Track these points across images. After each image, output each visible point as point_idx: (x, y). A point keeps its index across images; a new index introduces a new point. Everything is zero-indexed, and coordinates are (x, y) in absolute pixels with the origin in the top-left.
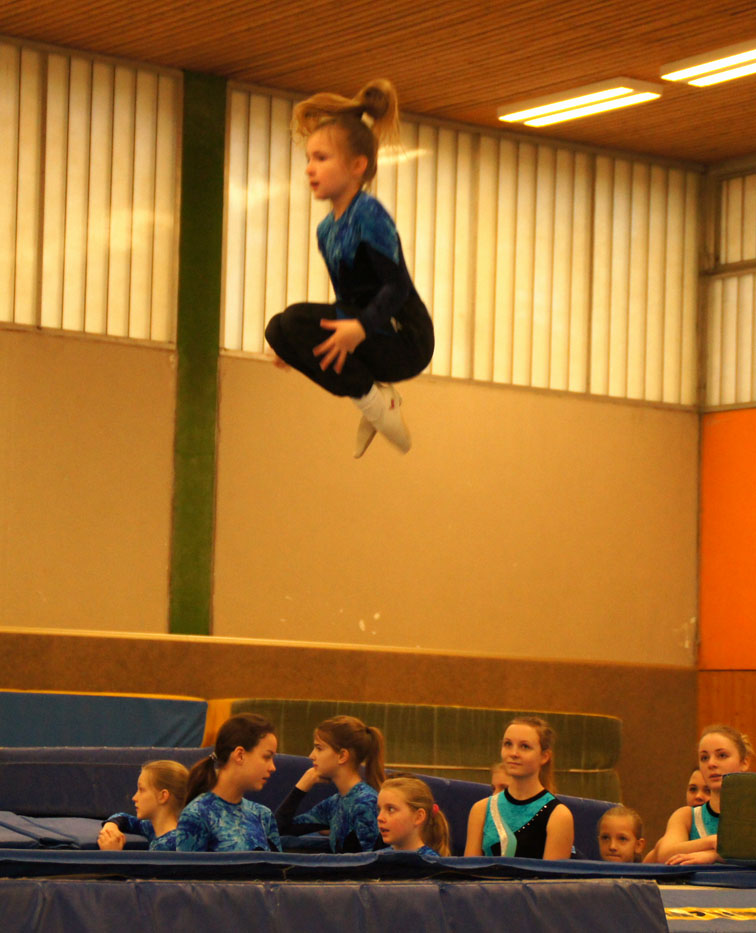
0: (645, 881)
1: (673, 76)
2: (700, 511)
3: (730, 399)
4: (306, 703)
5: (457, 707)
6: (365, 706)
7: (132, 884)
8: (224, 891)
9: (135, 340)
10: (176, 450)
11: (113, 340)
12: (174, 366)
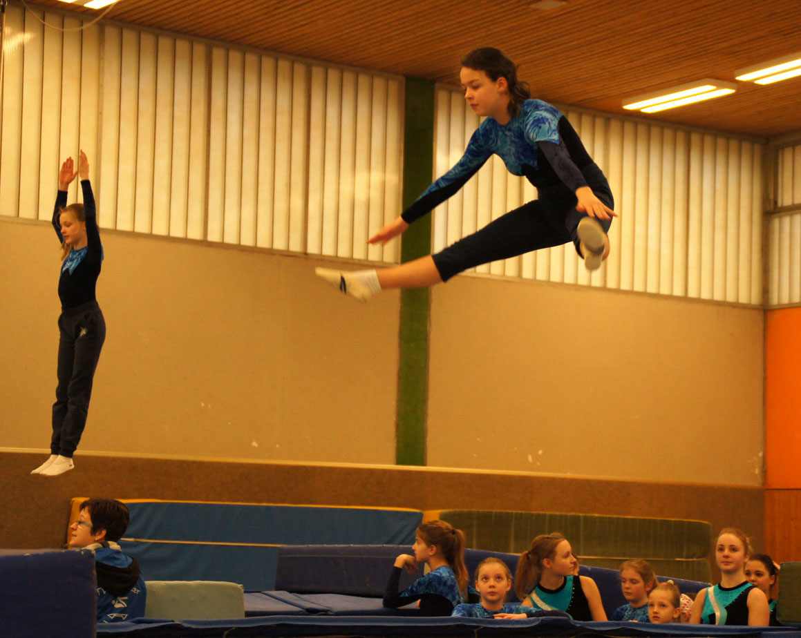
1: (744, 78)
2: (765, 378)
3: (785, 300)
4: (492, 512)
5: (596, 515)
6: (532, 514)
9: (372, 262)
10: (401, 338)
11: (357, 262)
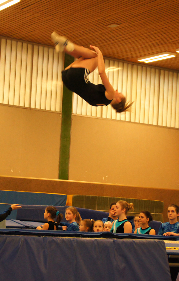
0: (161, 240)
4: (90, 196)
6: (104, 197)
7: (42, 238)
8: (63, 240)
10: (61, 137)
11: (47, 111)
12: (61, 117)
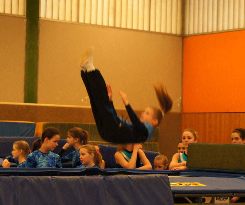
0: (164, 175)
2: (183, 66)
3: (191, 33)
4: (66, 123)
7: (11, 178)
8: (39, 179)
9: (14, 15)
10: (27, 48)
12: (25, 23)
